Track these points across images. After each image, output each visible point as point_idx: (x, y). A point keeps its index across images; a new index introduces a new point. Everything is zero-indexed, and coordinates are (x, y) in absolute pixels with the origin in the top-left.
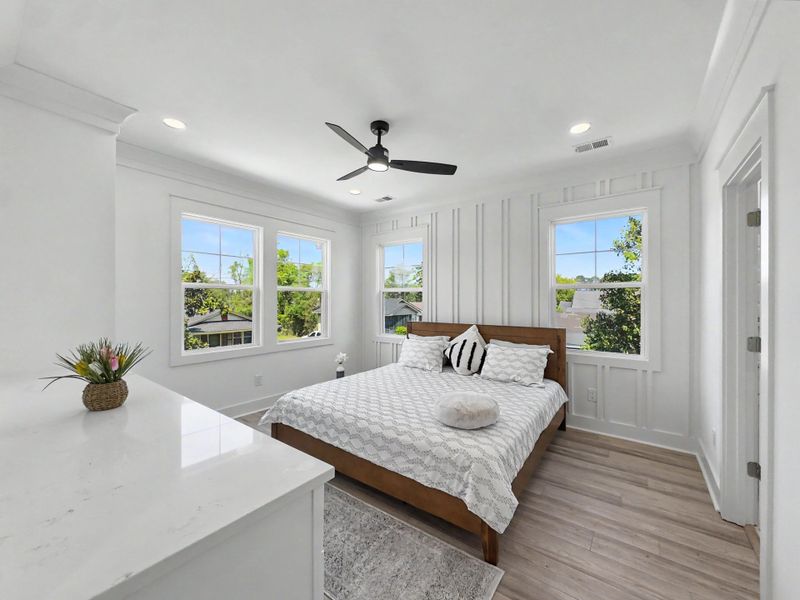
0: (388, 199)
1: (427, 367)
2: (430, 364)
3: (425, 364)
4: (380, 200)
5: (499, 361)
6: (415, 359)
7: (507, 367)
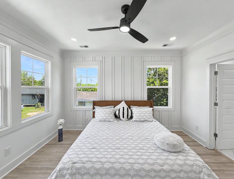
0: (86, 47)
1: (111, 120)
2: (112, 119)
3: (110, 119)
4: (81, 47)
5: (140, 114)
6: (105, 118)
7: (143, 116)
